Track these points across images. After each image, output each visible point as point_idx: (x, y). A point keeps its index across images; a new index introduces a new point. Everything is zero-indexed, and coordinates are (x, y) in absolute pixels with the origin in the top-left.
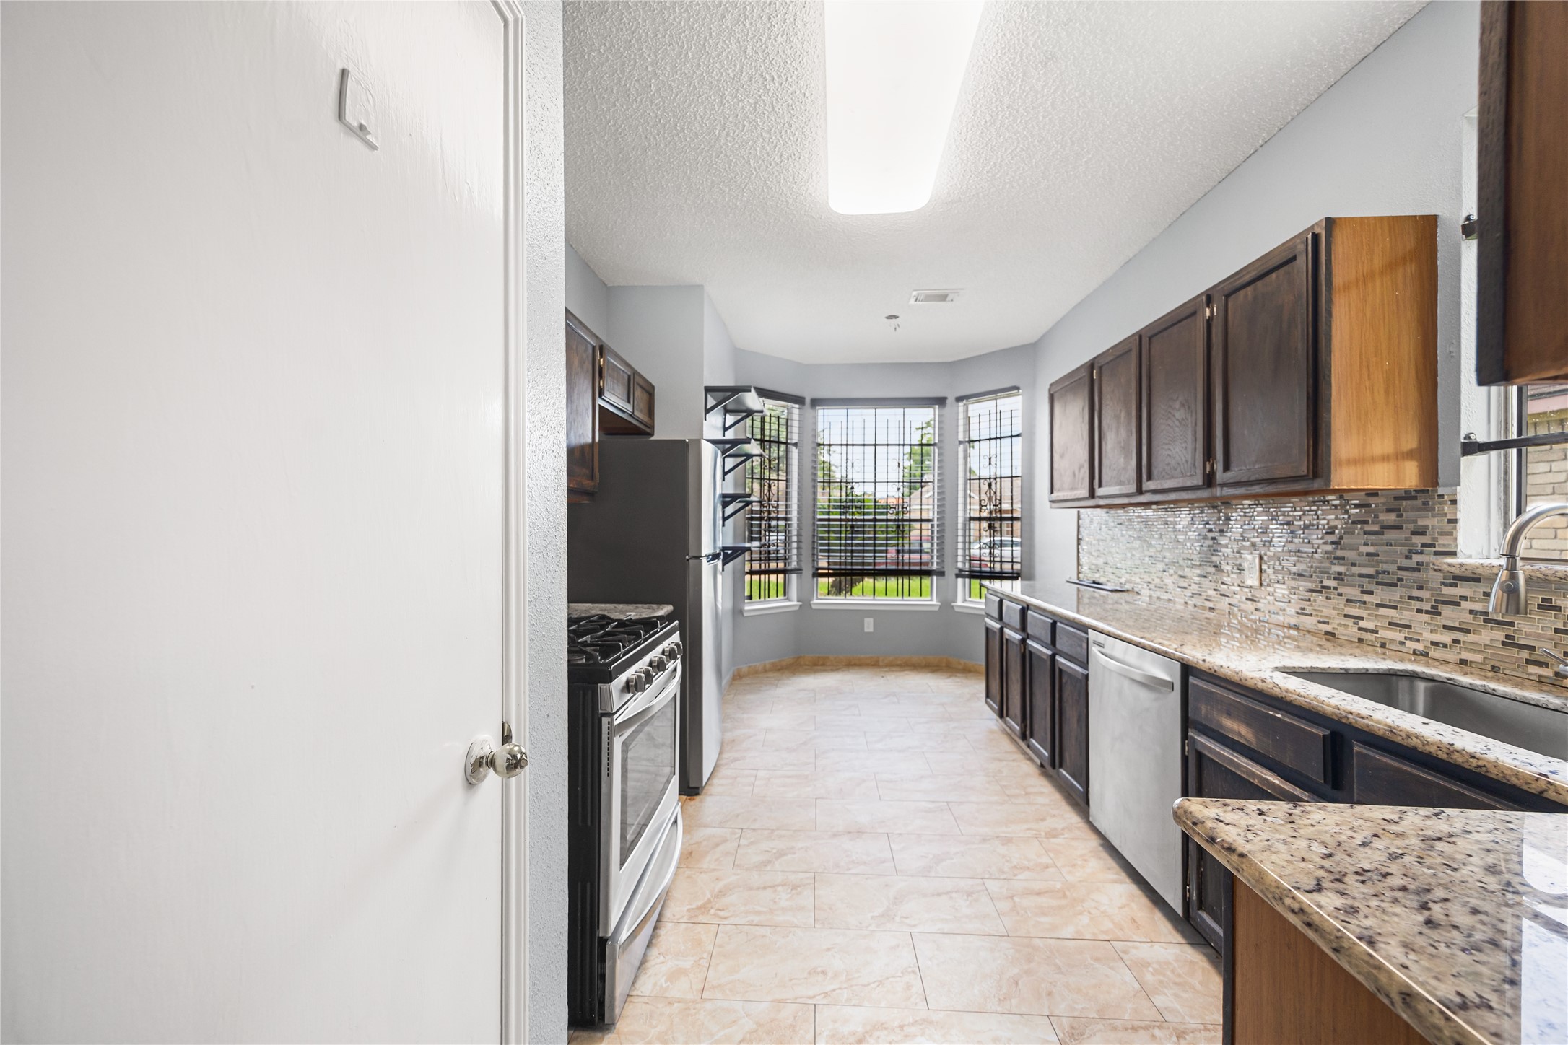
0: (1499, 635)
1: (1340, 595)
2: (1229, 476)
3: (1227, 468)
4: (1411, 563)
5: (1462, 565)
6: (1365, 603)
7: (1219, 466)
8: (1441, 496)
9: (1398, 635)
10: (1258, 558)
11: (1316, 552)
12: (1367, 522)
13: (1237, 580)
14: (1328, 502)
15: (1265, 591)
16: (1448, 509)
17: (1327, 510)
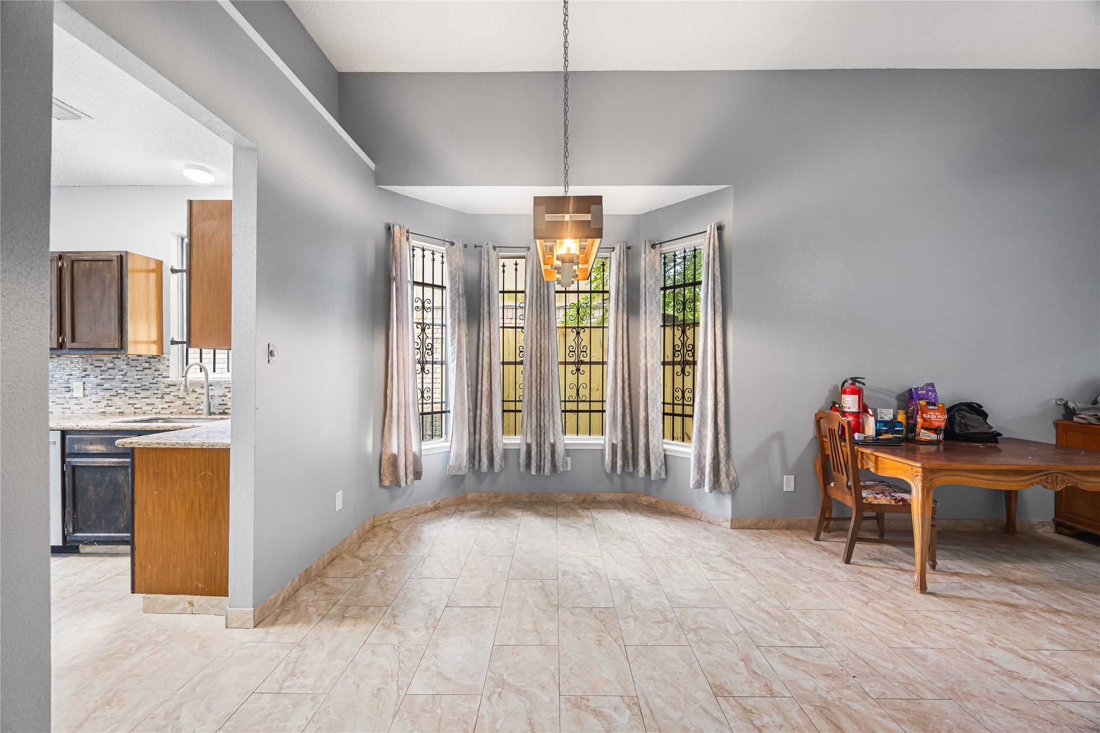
0: (181, 402)
1: (126, 396)
2: (74, 345)
3: (73, 340)
4: (155, 381)
5: (171, 381)
6: (137, 398)
7: (68, 339)
8: (164, 358)
9: (150, 408)
10: (82, 383)
11: (114, 379)
12: (137, 367)
13: (68, 395)
14: (120, 358)
15: (87, 399)
16: (167, 362)
17: (119, 361)
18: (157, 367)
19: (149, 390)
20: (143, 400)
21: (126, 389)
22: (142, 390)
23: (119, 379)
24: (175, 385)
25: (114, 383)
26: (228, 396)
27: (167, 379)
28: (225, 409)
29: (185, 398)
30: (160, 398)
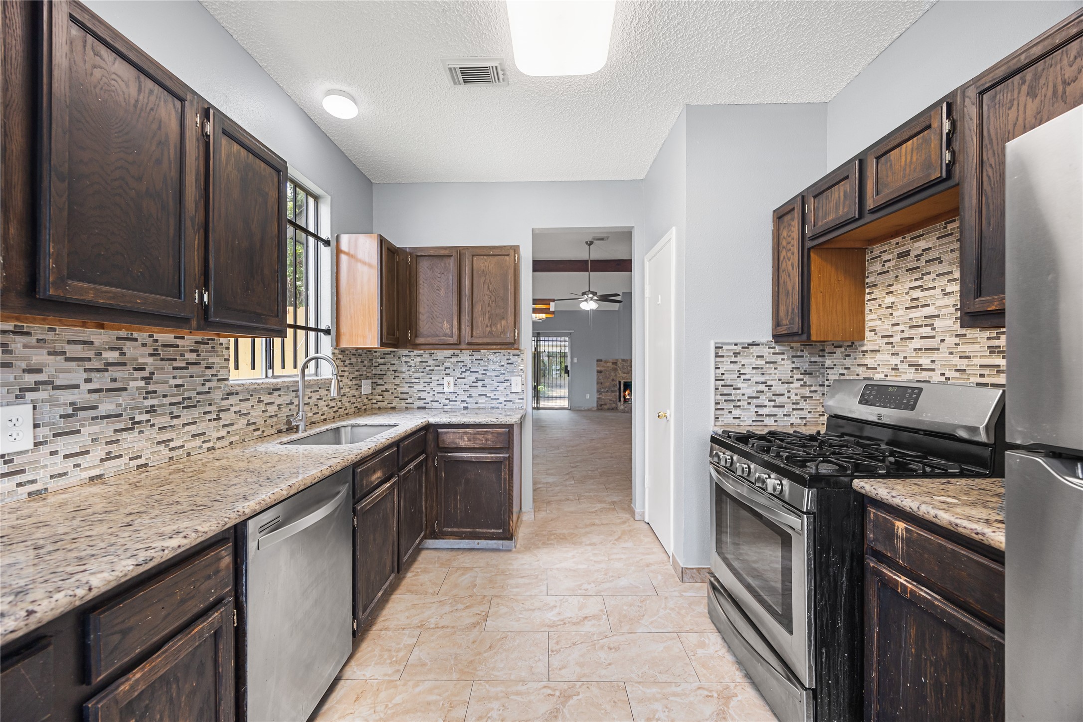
1: (153, 425)
4: (206, 389)
10: (31, 407)
11: (125, 389)
12: (175, 360)
14: (136, 340)
15: (45, 450)
16: (225, 352)
17: (135, 348)
18: (211, 360)
19: (195, 406)
20: (187, 428)
21: (152, 410)
22: (184, 408)
23: (138, 388)
24: (237, 394)
25: (122, 399)
27: (224, 383)
29: (249, 414)
30: (215, 420)
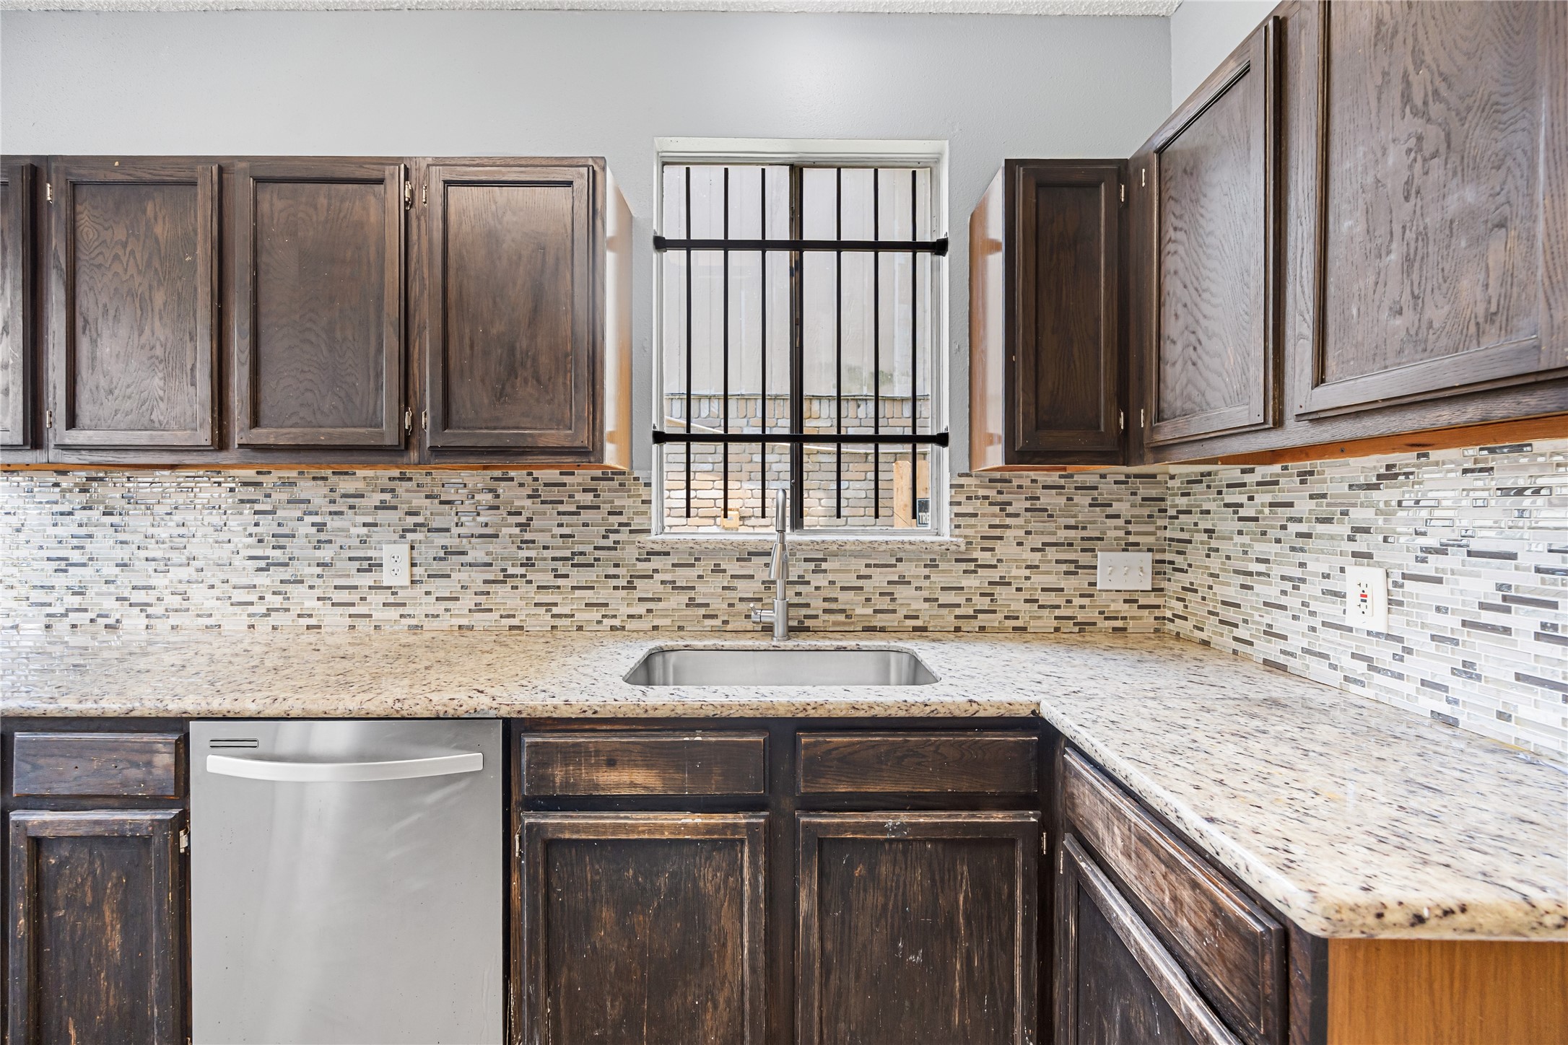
0: (684, 598)
1: (530, 582)
3: (445, 425)
4: (609, 543)
5: (654, 541)
6: (559, 587)
8: (636, 479)
9: (596, 615)
10: (407, 547)
11: (496, 536)
12: (562, 502)
13: (366, 580)
14: (512, 479)
15: (419, 590)
16: (642, 490)
17: (510, 488)
18: (616, 503)
19: (592, 565)
20: (578, 593)
21: (528, 563)
22: (573, 565)
23: (510, 536)
24: (667, 554)
25: (494, 547)
26: (814, 584)
27: (642, 537)
28: (806, 617)
29: (693, 588)
30: (623, 588)
